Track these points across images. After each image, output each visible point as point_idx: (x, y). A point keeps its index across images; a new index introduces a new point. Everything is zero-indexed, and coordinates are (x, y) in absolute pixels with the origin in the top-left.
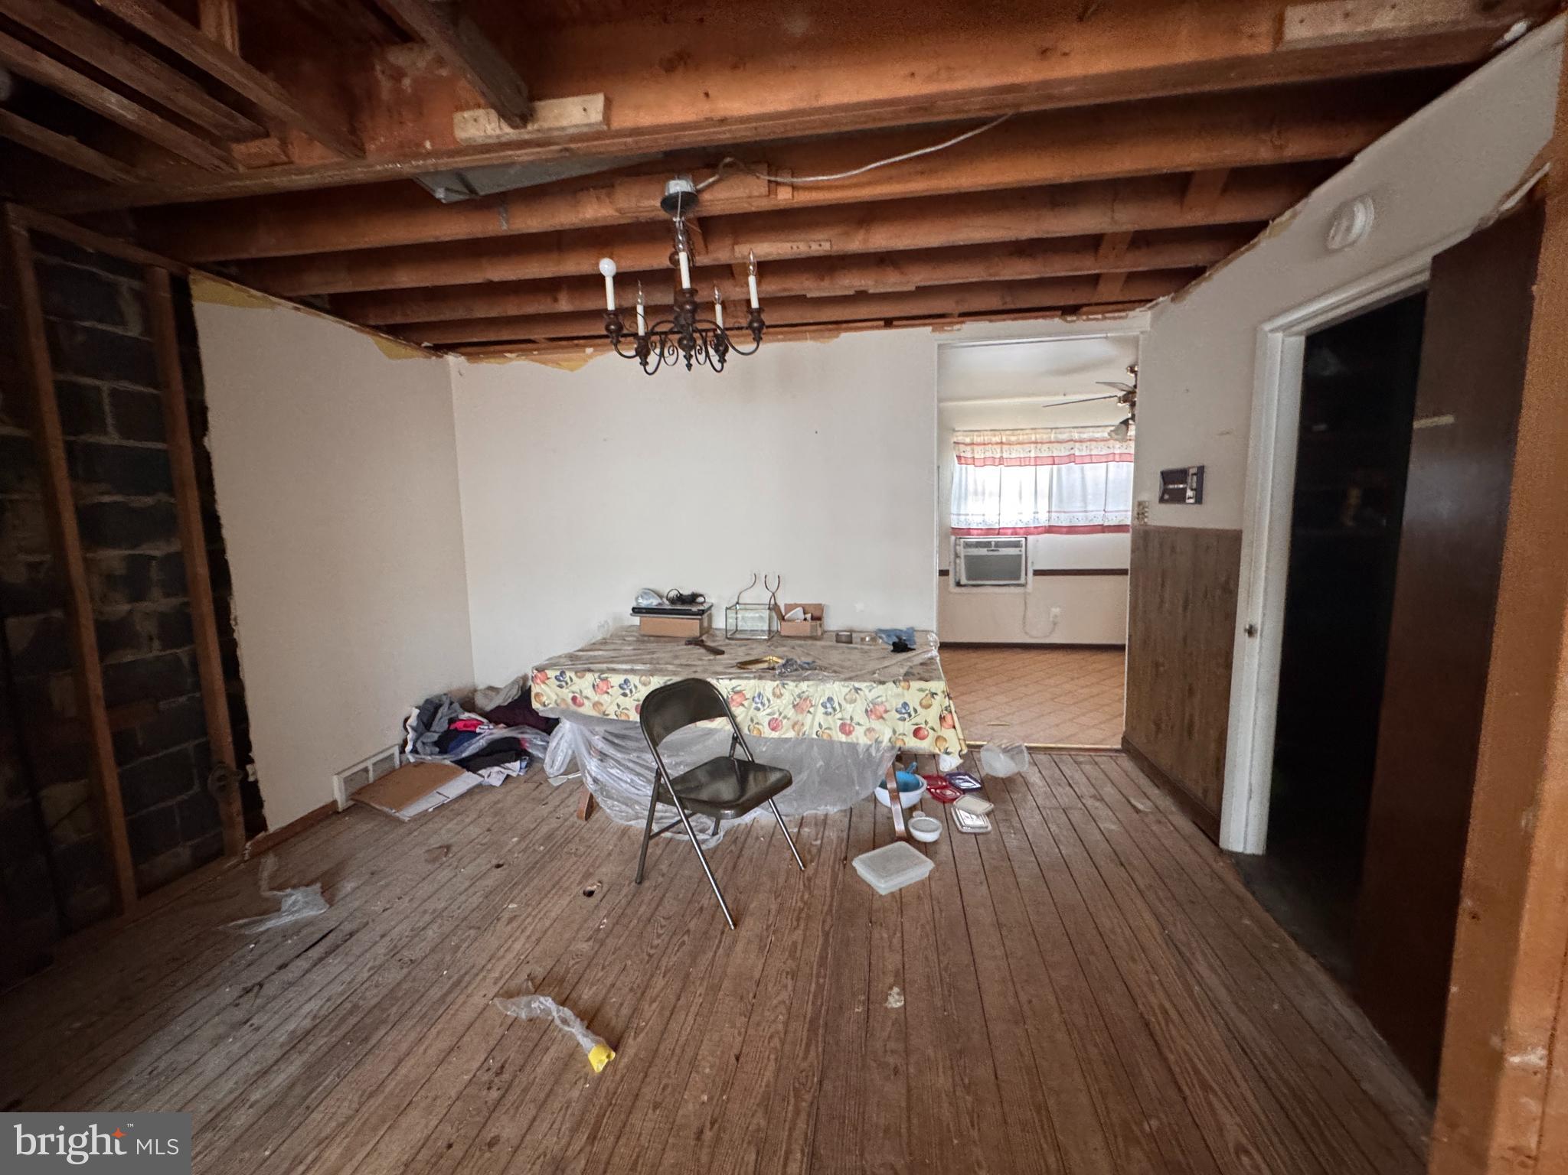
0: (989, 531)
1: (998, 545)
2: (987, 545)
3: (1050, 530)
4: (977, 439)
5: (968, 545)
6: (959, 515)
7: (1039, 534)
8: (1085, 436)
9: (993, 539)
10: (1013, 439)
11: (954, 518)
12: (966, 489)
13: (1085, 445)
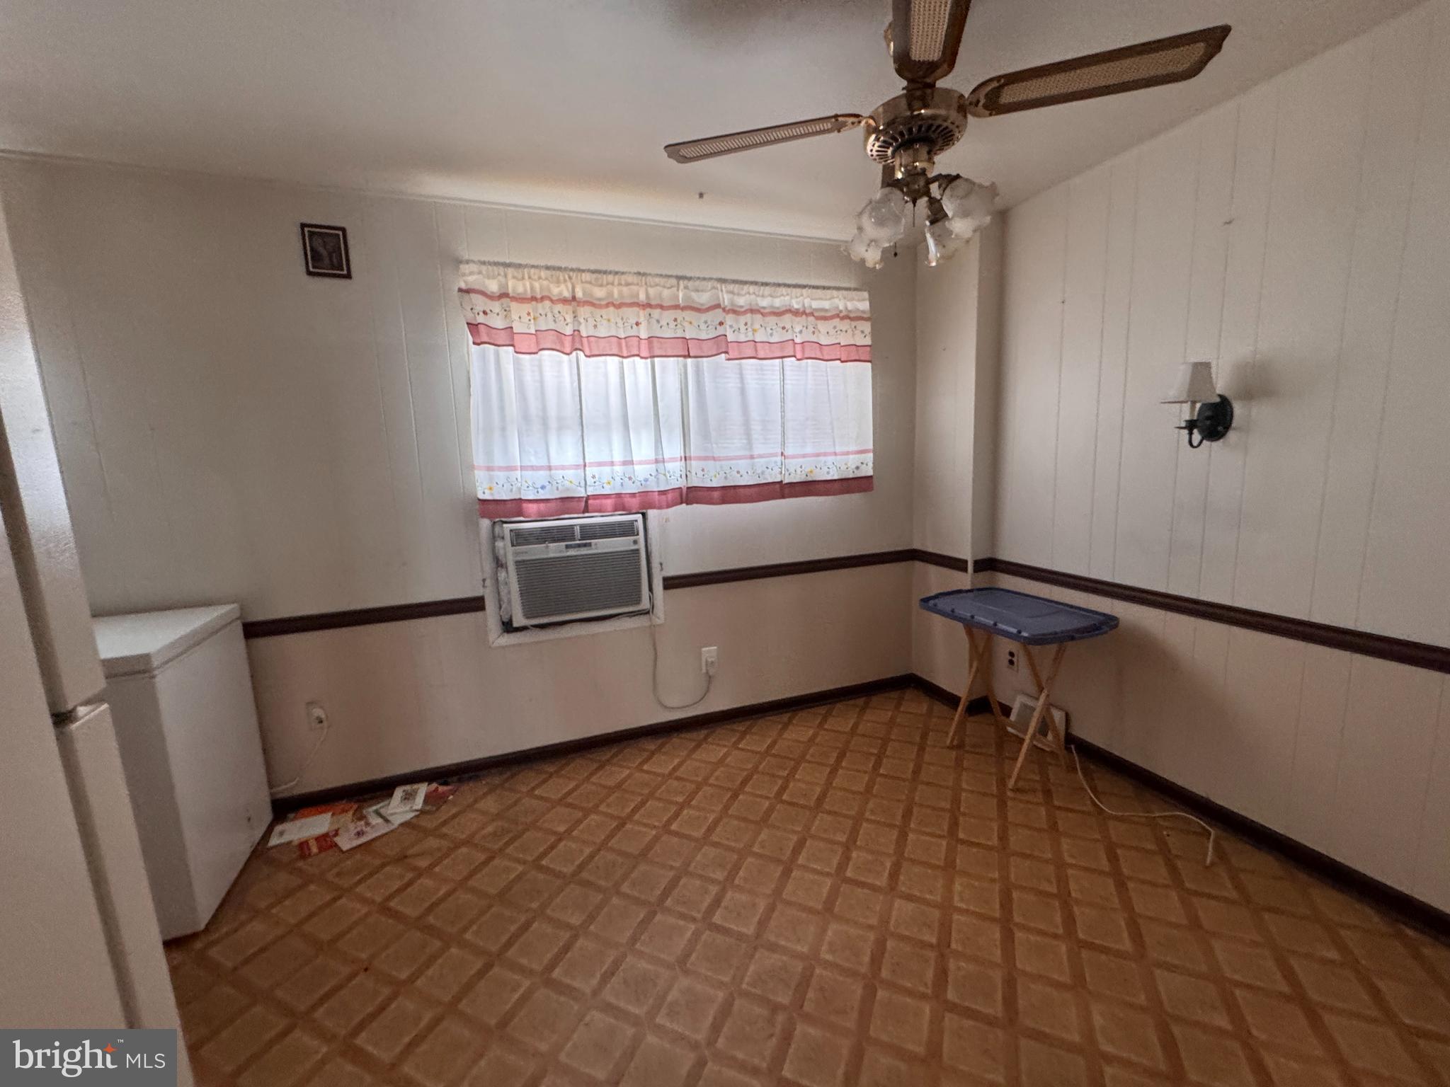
0: (566, 504)
1: (590, 533)
2: (563, 535)
3: (691, 495)
4: (516, 286)
5: (520, 538)
6: (489, 469)
7: (669, 506)
8: (742, 301)
9: (578, 521)
10: (599, 293)
11: (480, 476)
12: (502, 409)
13: (743, 319)
